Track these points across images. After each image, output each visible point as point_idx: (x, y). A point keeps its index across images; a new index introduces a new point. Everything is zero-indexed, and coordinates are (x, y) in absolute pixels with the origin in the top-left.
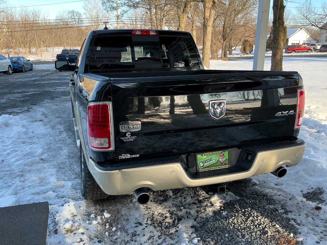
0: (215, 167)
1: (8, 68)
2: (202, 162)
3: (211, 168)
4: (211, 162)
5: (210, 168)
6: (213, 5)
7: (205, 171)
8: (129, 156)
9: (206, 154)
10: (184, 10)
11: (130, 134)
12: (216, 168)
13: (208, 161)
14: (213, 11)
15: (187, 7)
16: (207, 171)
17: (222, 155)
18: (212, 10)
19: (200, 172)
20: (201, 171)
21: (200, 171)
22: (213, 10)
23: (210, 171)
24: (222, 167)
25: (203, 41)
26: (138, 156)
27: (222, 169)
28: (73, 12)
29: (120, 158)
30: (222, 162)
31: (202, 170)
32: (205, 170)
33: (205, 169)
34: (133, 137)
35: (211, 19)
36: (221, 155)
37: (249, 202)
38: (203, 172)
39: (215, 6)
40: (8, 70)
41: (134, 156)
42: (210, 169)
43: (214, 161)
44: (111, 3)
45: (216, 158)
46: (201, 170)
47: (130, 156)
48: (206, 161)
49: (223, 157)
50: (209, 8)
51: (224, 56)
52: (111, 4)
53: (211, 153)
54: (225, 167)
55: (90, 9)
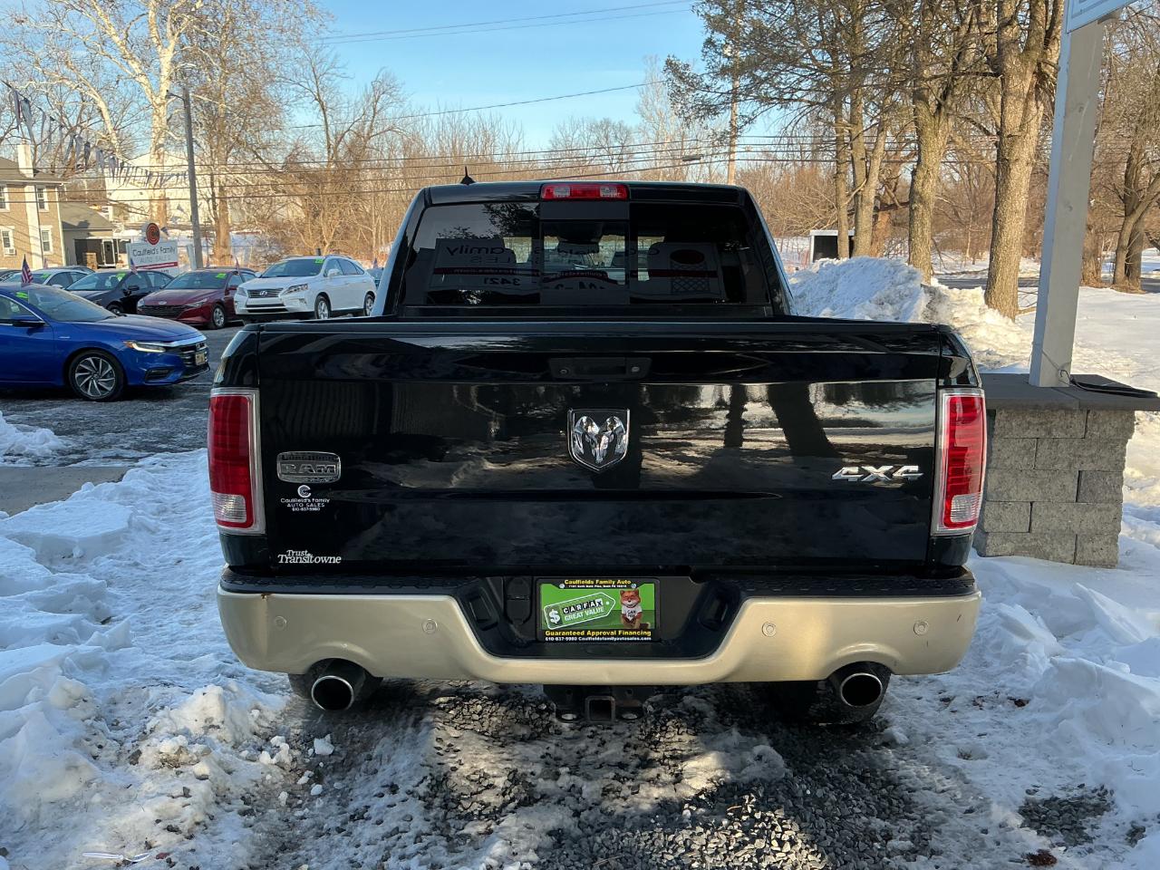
0: (604, 633)
1: (366, 302)
2: (556, 608)
3: (589, 633)
4: (589, 612)
5: (586, 633)
6: (1037, 87)
7: (565, 641)
8: (307, 558)
9: (571, 582)
10: (939, 107)
11: (309, 492)
12: (607, 636)
13: (579, 607)
14: (1038, 108)
15: (953, 96)
16: (571, 641)
17: (631, 594)
18: (1034, 103)
19: (549, 641)
20: (552, 639)
21: (548, 637)
22: (1037, 105)
23: (582, 641)
24: (627, 636)
25: (994, 219)
26: (337, 560)
27: (627, 641)
28: (606, 124)
29: (281, 562)
30: (630, 618)
31: (555, 637)
32: (565, 636)
33: (568, 633)
34: (318, 500)
35: (1028, 135)
36: (627, 594)
37: (804, 792)
38: (558, 642)
39: (1044, 89)
40: (363, 307)
41: (323, 559)
42: (586, 636)
43: (601, 609)
44: (701, 94)
45: (608, 603)
46: (550, 636)
47: (312, 557)
48: (573, 609)
49: (633, 602)
50: (1019, 97)
51: (1128, 275)
52: (699, 96)
53: (589, 582)
54: (640, 637)
55: (660, 115)
